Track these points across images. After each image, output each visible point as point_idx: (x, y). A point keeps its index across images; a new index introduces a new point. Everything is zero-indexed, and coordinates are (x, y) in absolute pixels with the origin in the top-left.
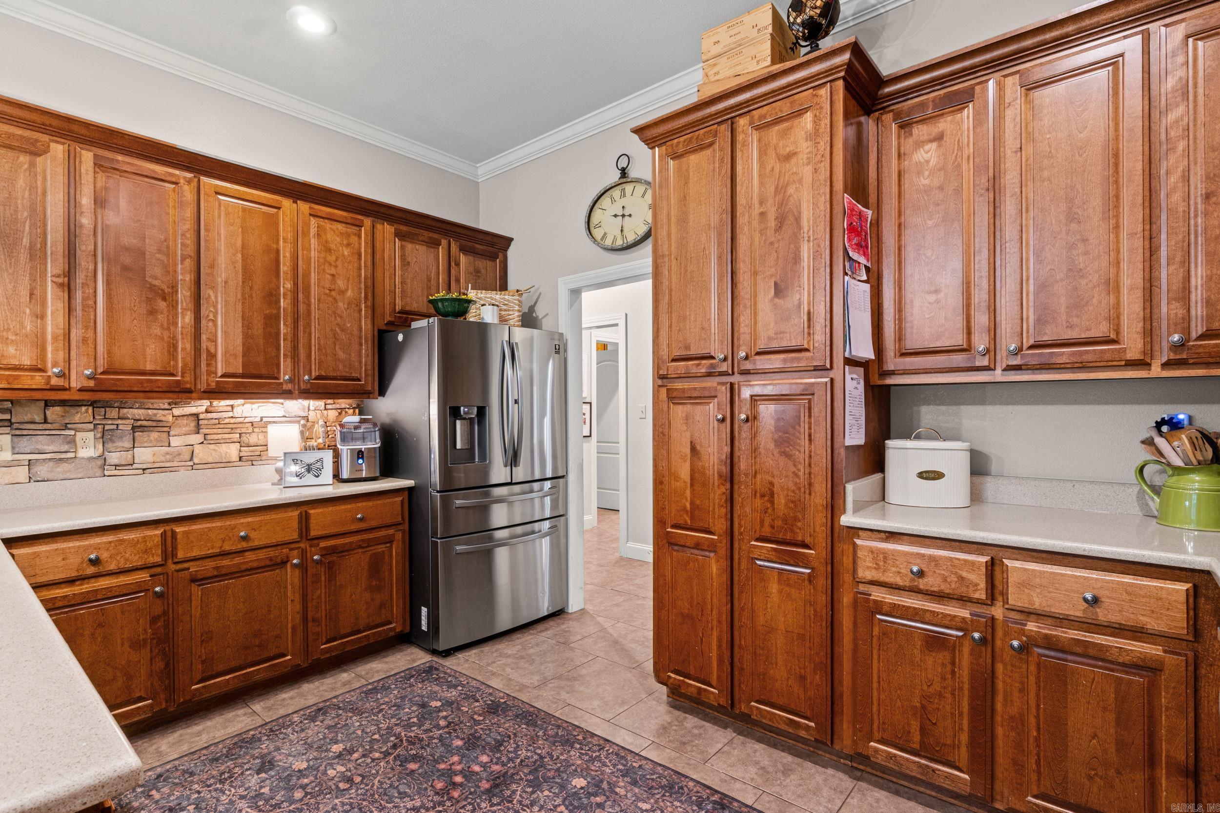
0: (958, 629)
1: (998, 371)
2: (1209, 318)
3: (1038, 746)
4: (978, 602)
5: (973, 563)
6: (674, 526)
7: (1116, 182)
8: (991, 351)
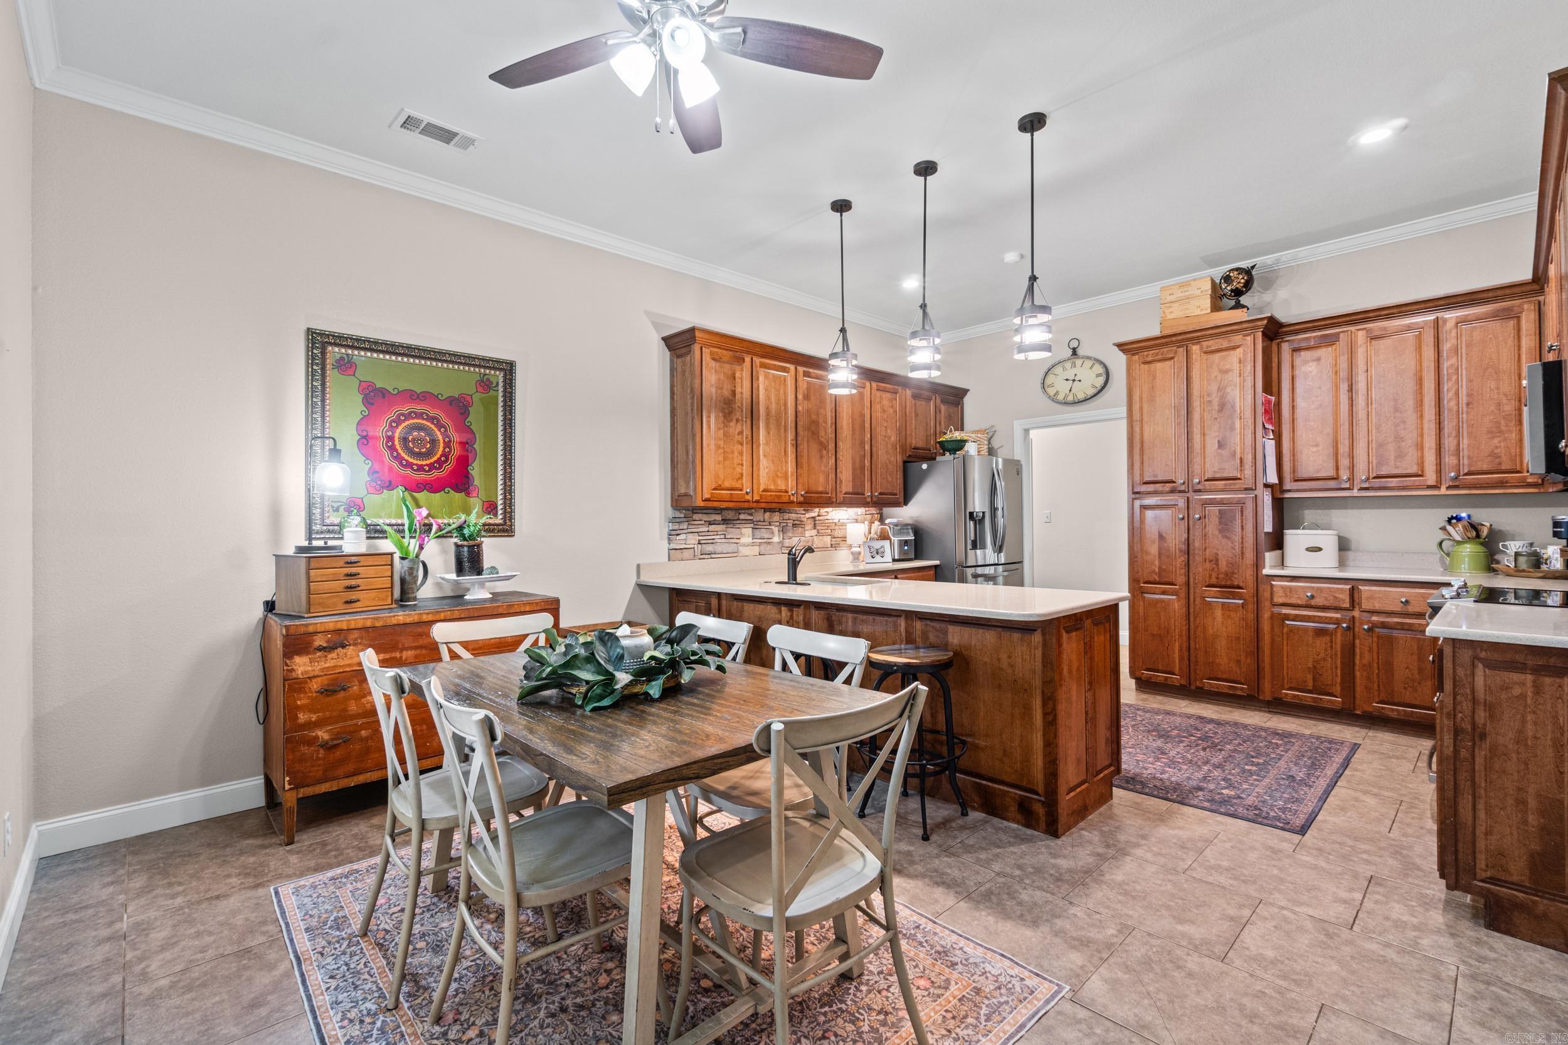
0: (1334, 624)
1: (1355, 491)
2: (1470, 465)
3: (1378, 677)
4: (1346, 609)
5: (1342, 589)
6: (1144, 583)
7: (1421, 393)
8: (1351, 479)
